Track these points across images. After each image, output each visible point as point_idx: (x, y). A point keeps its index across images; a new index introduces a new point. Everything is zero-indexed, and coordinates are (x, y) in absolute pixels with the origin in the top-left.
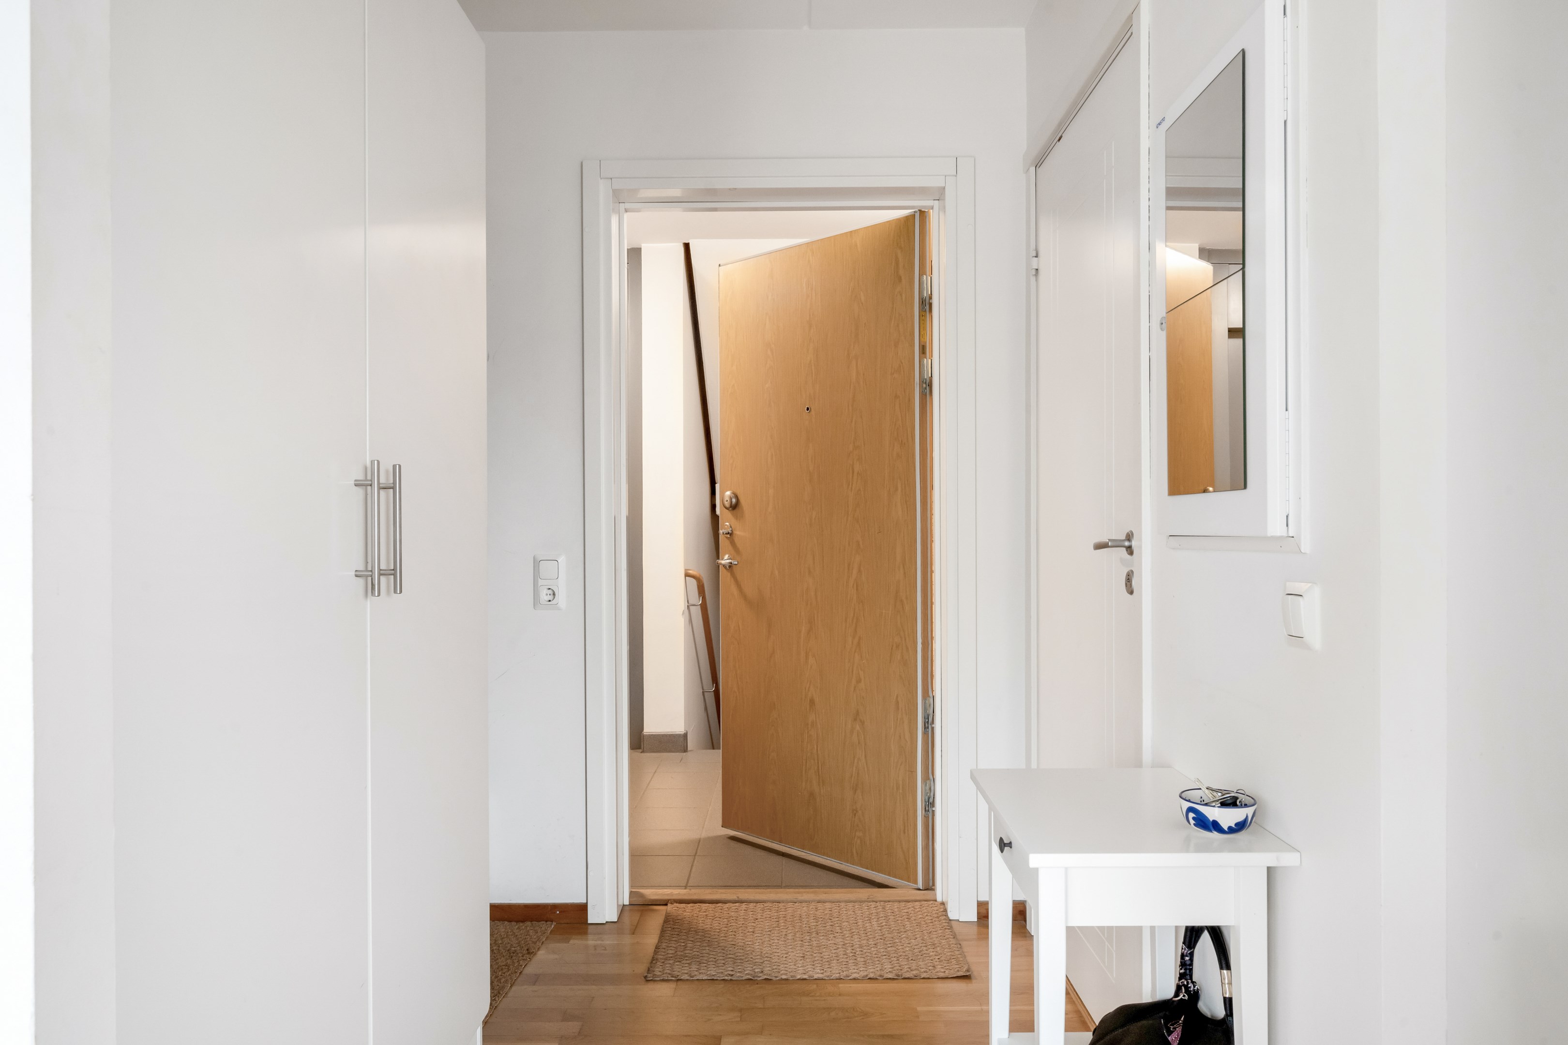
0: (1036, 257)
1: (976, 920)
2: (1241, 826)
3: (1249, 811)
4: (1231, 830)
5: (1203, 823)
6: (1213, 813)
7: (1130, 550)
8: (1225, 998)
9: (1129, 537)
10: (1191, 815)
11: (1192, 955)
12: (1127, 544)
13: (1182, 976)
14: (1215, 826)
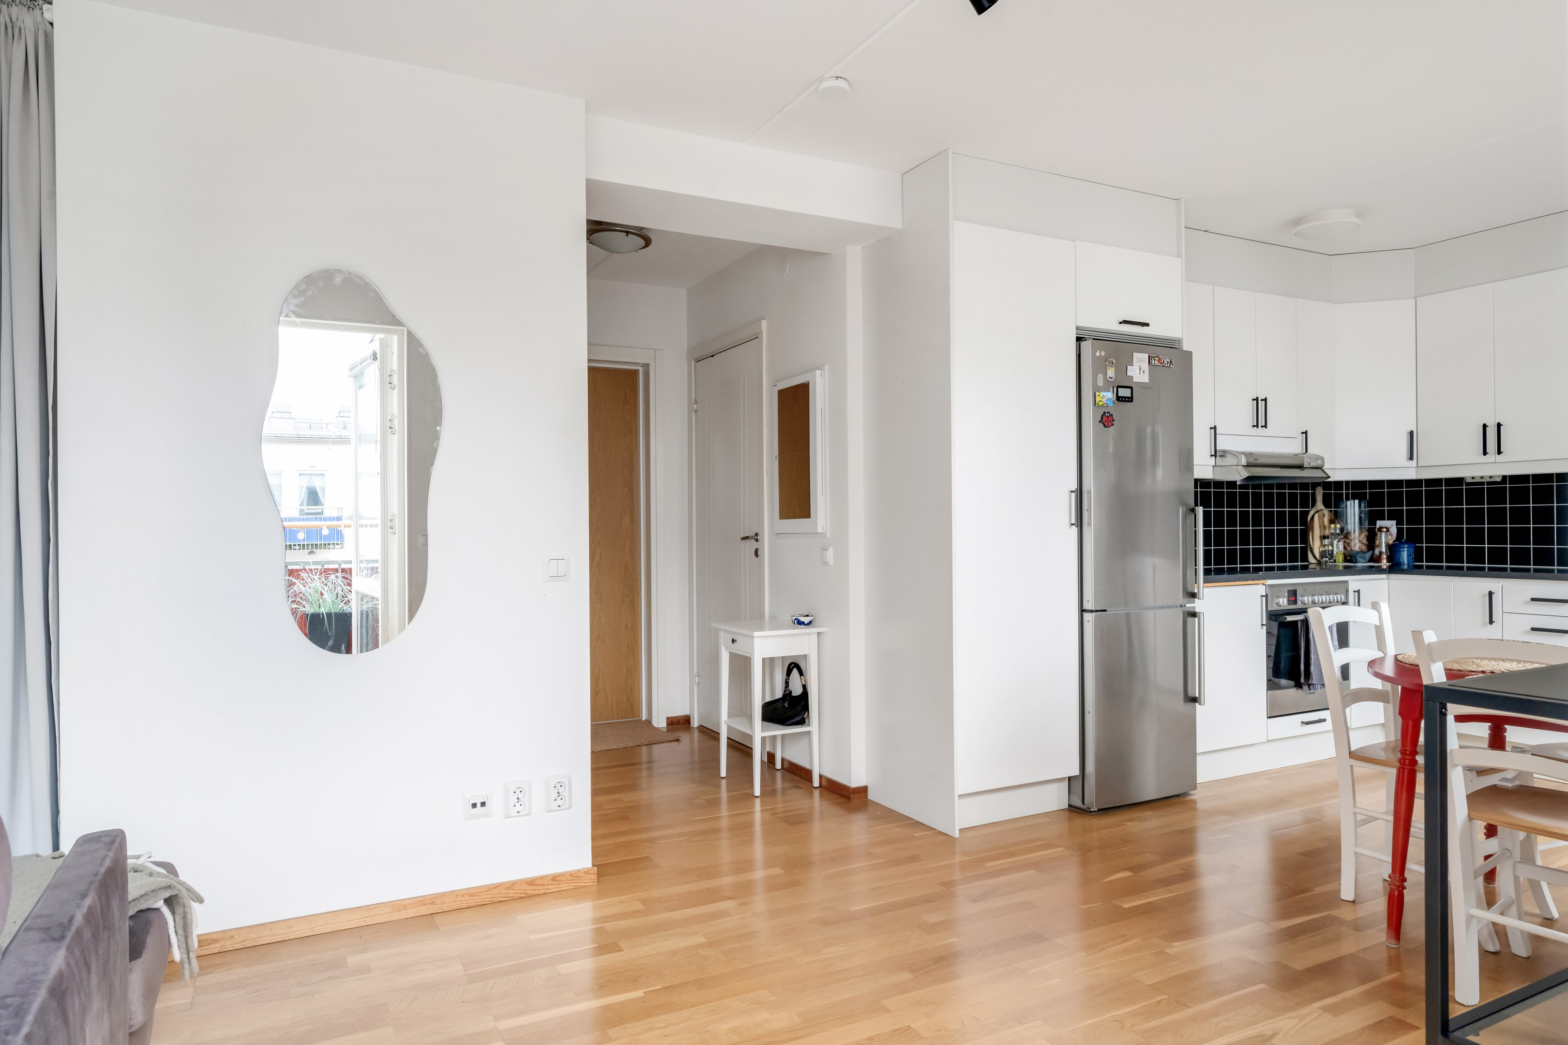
0: (696, 404)
1: (666, 726)
2: (810, 623)
3: (812, 618)
4: (808, 624)
5: (800, 623)
6: (802, 619)
7: (757, 540)
8: (803, 685)
9: (757, 535)
10: (796, 621)
11: (789, 679)
12: (756, 537)
13: (786, 687)
14: (803, 623)
